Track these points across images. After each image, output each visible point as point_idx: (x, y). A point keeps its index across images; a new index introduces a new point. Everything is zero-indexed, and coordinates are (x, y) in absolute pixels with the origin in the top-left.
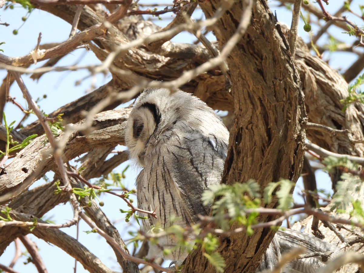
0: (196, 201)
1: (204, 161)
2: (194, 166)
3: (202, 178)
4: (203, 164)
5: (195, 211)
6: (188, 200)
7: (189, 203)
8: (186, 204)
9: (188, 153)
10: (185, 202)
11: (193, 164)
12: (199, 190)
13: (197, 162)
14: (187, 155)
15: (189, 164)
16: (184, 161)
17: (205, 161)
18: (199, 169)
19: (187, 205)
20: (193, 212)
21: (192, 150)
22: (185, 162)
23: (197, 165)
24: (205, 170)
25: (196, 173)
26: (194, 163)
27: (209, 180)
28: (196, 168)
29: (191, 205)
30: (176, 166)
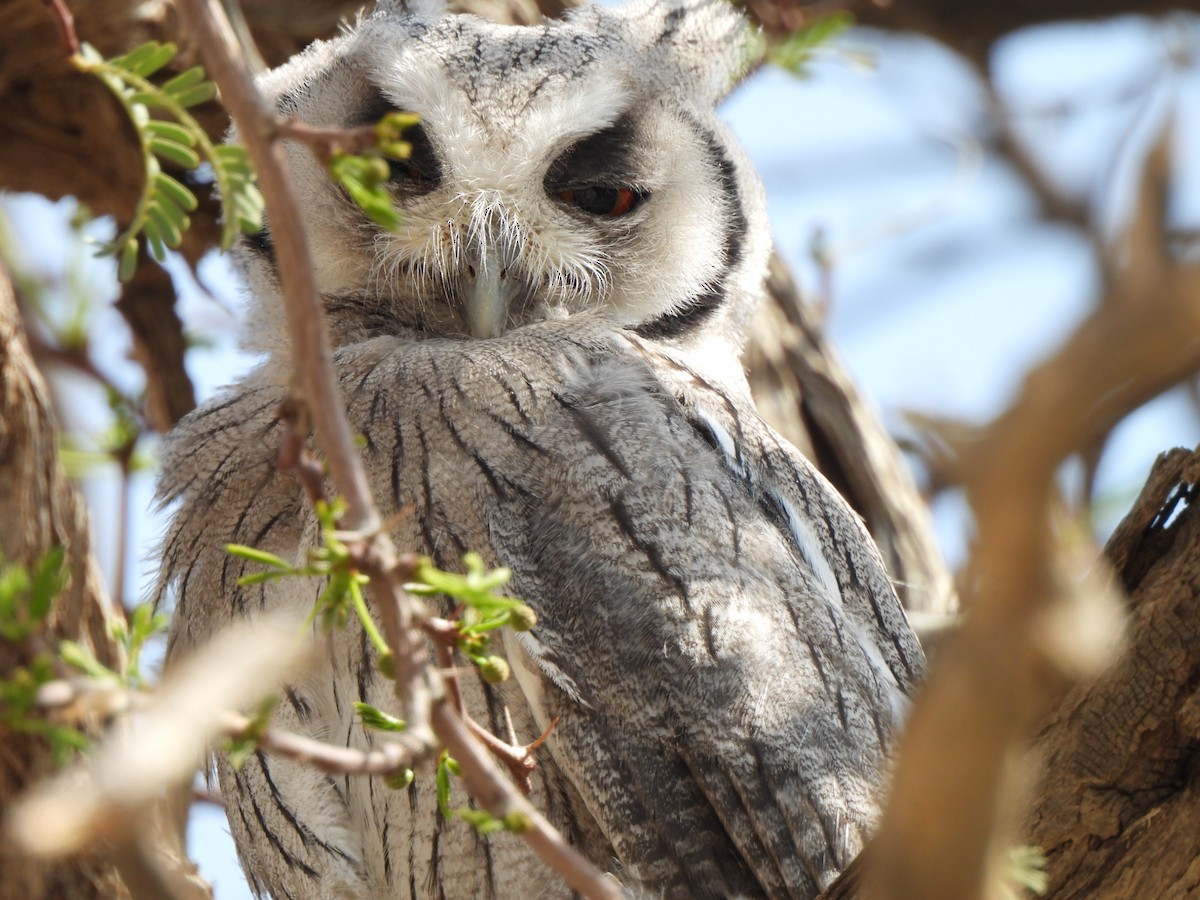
0: (653, 734)
1: (689, 515)
2: (635, 540)
3: (687, 604)
4: (686, 531)
5: (638, 804)
6: (595, 736)
7: (600, 754)
8: (582, 759)
9: (600, 461)
10: (576, 748)
11: (626, 527)
12: (671, 670)
13: (648, 518)
14: (595, 472)
15: (608, 527)
16: (574, 510)
17: (696, 517)
18: (666, 557)
19: (589, 763)
20: (625, 806)
21: (621, 442)
22: (579, 515)
23: (655, 532)
24: (702, 561)
25: (654, 577)
26: (636, 522)
27: (723, 619)
28: (652, 551)
29: (616, 764)
30: (522, 538)
